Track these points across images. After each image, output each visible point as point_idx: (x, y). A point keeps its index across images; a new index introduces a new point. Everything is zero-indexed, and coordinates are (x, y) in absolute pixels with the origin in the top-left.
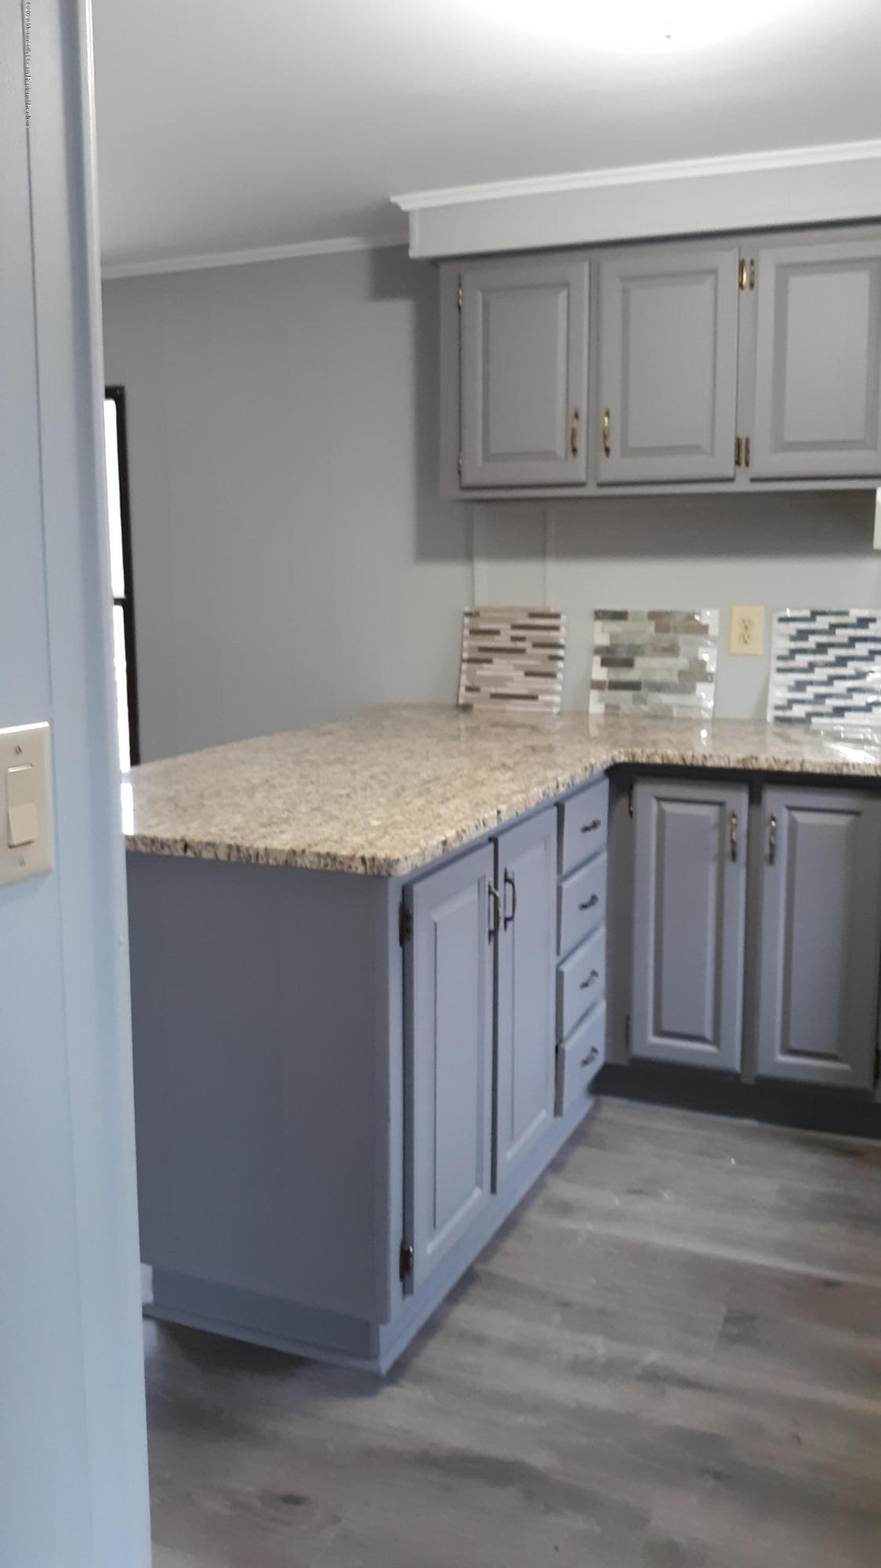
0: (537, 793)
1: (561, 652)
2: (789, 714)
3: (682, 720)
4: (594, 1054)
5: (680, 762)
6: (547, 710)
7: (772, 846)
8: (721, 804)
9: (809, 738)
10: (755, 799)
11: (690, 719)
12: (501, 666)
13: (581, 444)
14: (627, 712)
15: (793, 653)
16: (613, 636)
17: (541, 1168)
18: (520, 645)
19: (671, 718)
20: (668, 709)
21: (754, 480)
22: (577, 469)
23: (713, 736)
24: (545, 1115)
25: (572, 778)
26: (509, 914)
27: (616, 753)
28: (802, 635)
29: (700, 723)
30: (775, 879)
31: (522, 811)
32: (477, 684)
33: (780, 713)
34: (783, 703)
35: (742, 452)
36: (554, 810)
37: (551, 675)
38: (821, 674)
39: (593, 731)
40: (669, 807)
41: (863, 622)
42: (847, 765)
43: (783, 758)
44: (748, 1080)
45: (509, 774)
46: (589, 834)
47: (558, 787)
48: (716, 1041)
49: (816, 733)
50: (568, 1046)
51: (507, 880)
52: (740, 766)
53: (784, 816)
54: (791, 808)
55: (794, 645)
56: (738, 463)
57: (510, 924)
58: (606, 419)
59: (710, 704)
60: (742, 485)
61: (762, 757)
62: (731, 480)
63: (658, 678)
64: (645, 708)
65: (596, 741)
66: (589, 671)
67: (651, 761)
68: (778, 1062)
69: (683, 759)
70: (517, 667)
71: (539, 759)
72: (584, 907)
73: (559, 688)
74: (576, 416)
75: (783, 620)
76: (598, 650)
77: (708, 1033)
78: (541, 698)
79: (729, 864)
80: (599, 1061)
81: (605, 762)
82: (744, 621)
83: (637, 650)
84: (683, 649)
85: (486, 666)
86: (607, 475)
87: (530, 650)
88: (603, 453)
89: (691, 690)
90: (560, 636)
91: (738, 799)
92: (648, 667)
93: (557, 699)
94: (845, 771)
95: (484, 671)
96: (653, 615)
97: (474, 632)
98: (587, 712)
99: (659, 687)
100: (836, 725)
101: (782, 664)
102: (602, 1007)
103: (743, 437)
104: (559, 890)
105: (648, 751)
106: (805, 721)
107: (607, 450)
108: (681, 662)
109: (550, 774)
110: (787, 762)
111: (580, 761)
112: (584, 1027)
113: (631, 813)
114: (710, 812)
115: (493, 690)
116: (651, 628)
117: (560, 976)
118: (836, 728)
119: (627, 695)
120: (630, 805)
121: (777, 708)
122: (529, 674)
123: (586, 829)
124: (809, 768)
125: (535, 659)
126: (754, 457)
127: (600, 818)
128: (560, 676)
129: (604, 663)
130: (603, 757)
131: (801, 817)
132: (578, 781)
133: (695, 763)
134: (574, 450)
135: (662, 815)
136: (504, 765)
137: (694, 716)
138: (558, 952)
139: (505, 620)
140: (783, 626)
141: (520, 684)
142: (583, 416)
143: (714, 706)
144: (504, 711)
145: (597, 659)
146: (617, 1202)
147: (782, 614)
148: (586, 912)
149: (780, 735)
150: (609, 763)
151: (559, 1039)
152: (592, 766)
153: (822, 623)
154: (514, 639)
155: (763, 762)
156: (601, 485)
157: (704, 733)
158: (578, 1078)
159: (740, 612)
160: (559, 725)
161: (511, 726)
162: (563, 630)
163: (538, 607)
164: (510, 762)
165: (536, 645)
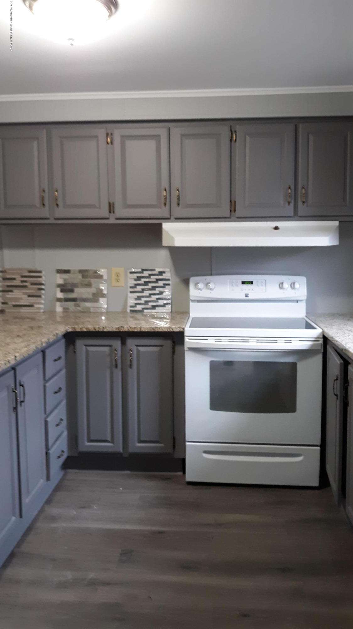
0: (33, 347)
1: (43, 287)
2: (135, 309)
3: (94, 313)
4: (63, 453)
5: (94, 330)
6: (38, 311)
7: (131, 361)
8: (110, 346)
9: (143, 318)
10: (123, 343)
11: (98, 312)
12: (17, 293)
13: (46, 202)
14: (73, 311)
15: (136, 285)
16: (65, 280)
17: (42, 504)
18: (25, 284)
19: (90, 312)
20: (89, 308)
21: (117, 219)
22: (45, 212)
23: (107, 319)
24: (42, 481)
25: (48, 339)
26: (22, 399)
27: (67, 328)
28: (139, 278)
29: (102, 314)
30: (132, 373)
31: (26, 355)
32: (6, 301)
33: (132, 309)
34: (133, 305)
35: (111, 208)
36: (41, 354)
37: (39, 296)
38: (146, 293)
39: (58, 319)
40: (90, 349)
41: (161, 273)
42: (157, 328)
43: (133, 326)
44: (126, 456)
45: (21, 340)
46: (57, 362)
47: (42, 344)
48: (112, 442)
49: (146, 316)
50: (51, 451)
51: (21, 385)
52: (117, 330)
53: (135, 349)
54: (137, 346)
55: (136, 282)
56: (110, 212)
57: (23, 404)
58: (56, 193)
59: (105, 306)
60: (112, 221)
61: (125, 326)
62: (108, 219)
63: (84, 296)
64: (79, 308)
65: (59, 323)
66: (55, 294)
67: (82, 330)
68: (137, 446)
69: (95, 329)
70: (24, 294)
71: (34, 332)
72: (56, 393)
73: (43, 301)
74: (44, 191)
75: (131, 273)
76: (59, 286)
77: (109, 439)
78: (36, 306)
79: (115, 370)
80: (65, 455)
81: (63, 332)
82: (117, 274)
83: (75, 285)
84: (93, 285)
85: (10, 293)
86: (58, 215)
87: (30, 286)
88: (56, 206)
89: (97, 301)
90: (42, 280)
91: (117, 344)
92: (80, 292)
93: (42, 306)
94: (156, 330)
95: (10, 295)
96: (81, 271)
97: (5, 279)
98: (55, 312)
99: (85, 300)
100: (153, 312)
101: (132, 290)
102: (65, 434)
103: (111, 202)
104: (45, 386)
105: (81, 326)
106: (141, 311)
107: (57, 205)
108: (93, 290)
109: (38, 339)
110: (135, 328)
111: (52, 332)
112: (58, 442)
113: (75, 352)
114: (106, 349)
115: (14, 303)
116: (80, 276)
117: (46, 422)
118: (153, 314)
119: (72, 303)
120: (74, 349)
121: (131, 307)
122: (30, 296)
123: (56, 360)
124: (143, 330)
125: (32, 290)
126: (116, 210)
127: (61, 355)
128: (43, 297)
129: (62, 291)
130: (62, 329)
131: (141, 349)
132: (51, 341)
133: (100, 330)
134: (44, 205)
135: (87, 352)
136: (19, 336)
137: (99, 311)
138: (45, 413)
139: (18, 274)
140: (131, 275)
141: (26, 300)
142: (47, 190)
143: (107, 307)
144: (19, 312)
145: (59, 289)
146: (75, 513)
147: (131, 271)
148: (57, 395)
149: (132, 317)
150: (65, 332)
151: (47, 448)
152: (57, 334)
153: (146, 274)
154: (22, 281)
155: (126, 328)
156: (56, 219)
157: (103, 318)
158: (56, 464)
159: (115, 270)
160: (43, 317)
161: (23, 318)
162: (43, 277)
163: (32, 268)
164: (21, 334)
165: (33, 284)
